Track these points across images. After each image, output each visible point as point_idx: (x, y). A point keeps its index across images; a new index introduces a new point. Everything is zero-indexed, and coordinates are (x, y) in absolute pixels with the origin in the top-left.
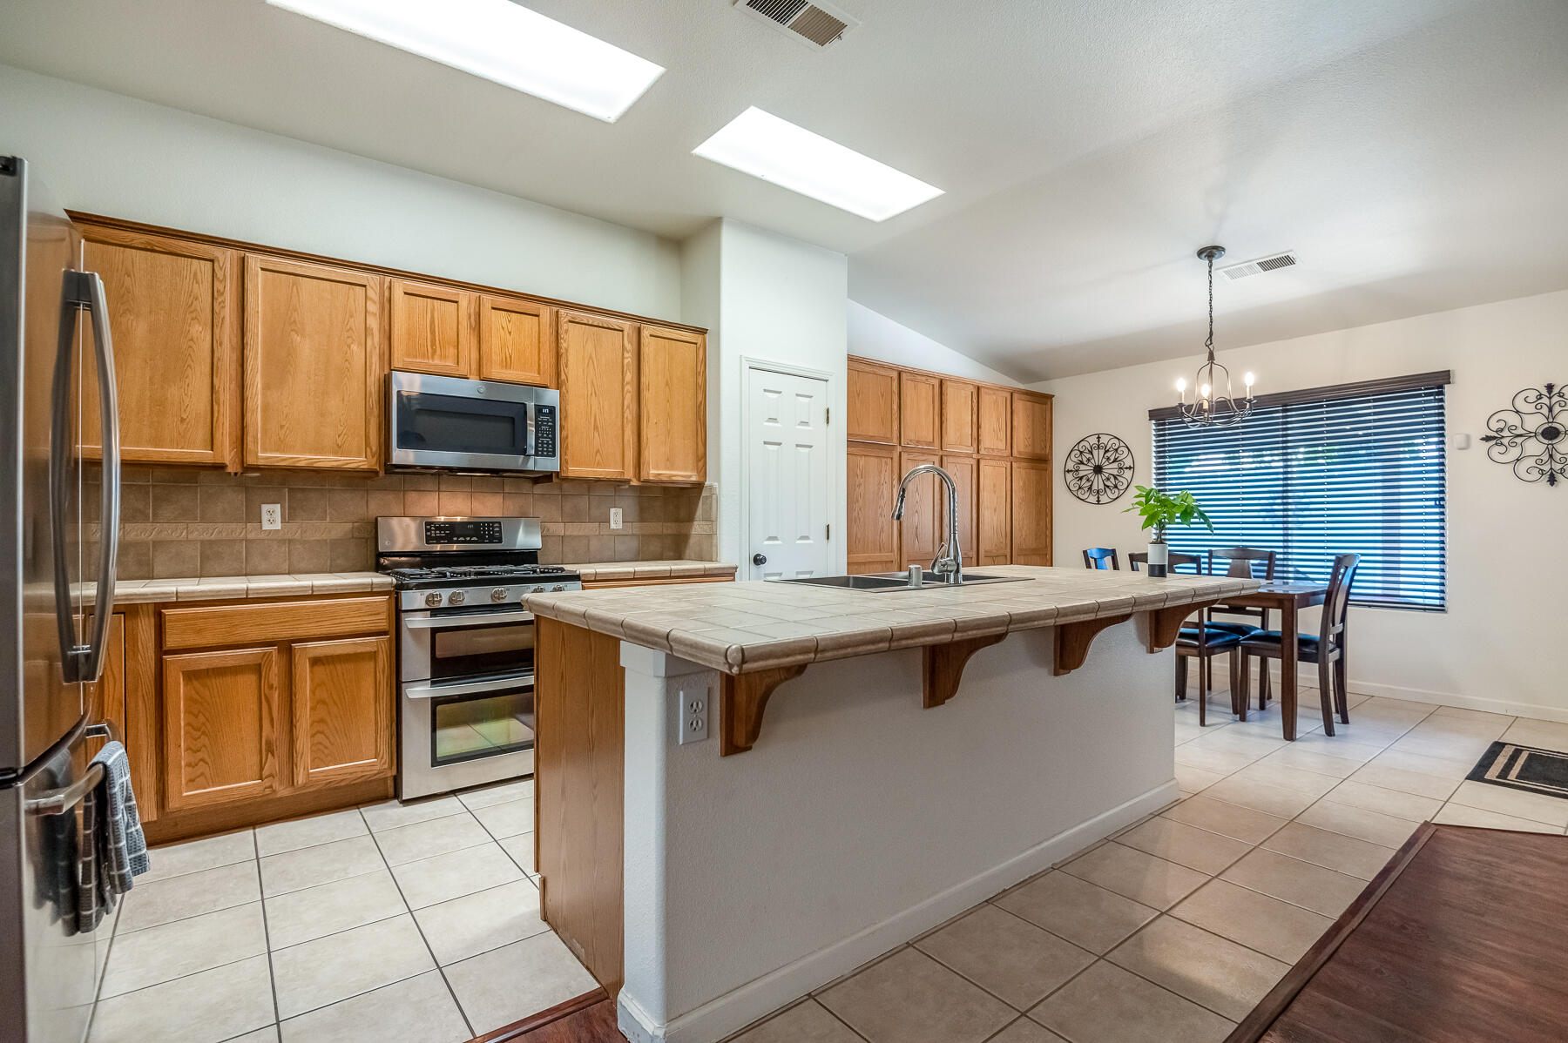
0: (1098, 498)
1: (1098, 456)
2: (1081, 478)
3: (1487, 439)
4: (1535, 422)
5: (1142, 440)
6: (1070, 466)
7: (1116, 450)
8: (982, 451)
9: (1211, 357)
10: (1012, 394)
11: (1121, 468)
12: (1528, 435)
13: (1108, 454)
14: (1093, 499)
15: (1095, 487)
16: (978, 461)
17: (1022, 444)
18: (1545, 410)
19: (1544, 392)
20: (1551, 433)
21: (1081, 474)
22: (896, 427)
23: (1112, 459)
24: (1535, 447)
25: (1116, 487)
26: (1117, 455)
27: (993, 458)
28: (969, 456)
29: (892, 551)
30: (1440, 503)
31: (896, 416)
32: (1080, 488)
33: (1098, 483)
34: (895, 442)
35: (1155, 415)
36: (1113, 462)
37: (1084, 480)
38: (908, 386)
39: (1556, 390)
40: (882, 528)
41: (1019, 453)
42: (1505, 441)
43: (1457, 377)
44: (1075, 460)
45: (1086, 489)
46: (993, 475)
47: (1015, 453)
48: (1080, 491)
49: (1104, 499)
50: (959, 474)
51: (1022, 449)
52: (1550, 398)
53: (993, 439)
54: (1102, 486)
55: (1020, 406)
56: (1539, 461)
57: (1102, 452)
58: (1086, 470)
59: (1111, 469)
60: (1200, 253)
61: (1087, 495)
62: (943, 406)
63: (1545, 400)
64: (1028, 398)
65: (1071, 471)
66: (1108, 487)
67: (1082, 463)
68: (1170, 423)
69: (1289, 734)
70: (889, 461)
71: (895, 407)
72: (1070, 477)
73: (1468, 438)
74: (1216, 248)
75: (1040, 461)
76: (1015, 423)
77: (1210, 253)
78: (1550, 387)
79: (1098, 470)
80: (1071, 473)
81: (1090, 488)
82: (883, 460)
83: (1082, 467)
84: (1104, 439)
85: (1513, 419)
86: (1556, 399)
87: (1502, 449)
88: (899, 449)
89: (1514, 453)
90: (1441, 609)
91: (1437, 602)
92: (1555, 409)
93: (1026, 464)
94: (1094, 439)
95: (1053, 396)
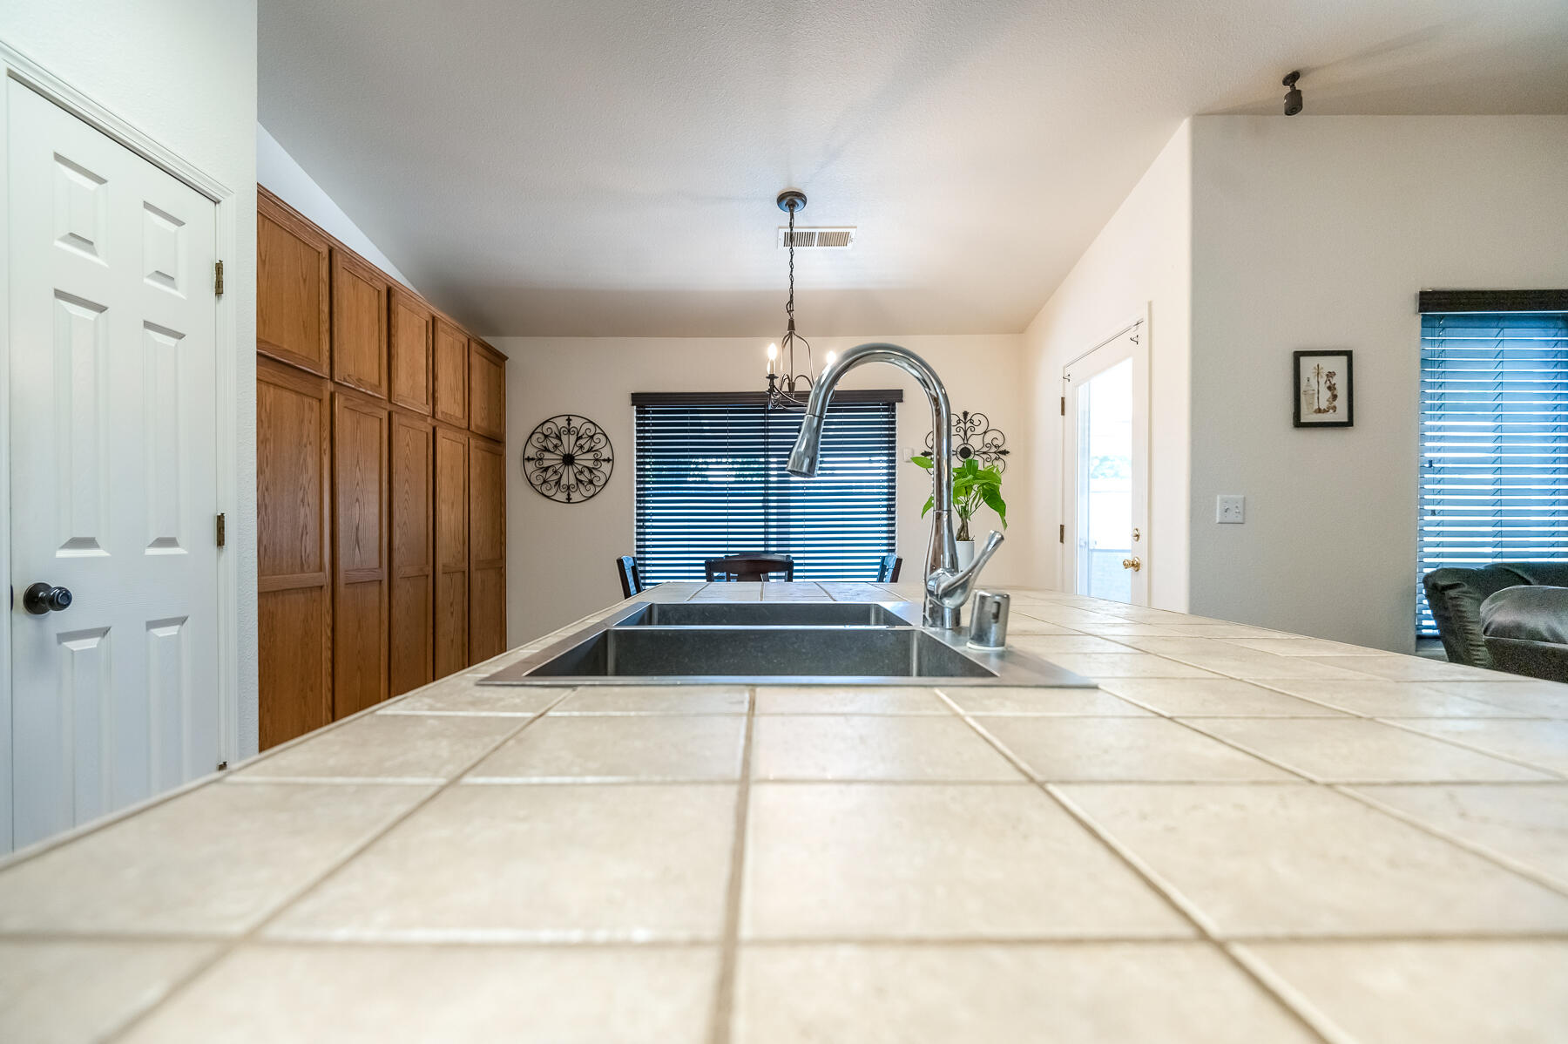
0: (569, 495)
1: (568, 444)
2: (546, 469)
4: (955, 442)
5: (622, 430)
6: (531, 452)
7: (592, 437)
8: (439, 416)
9: (791, 326)
10: (469, 340)
11: (597, 460)
13: (582, 442)
14: (562, 496)
15: (564, 481)
16: (434, 429)
17: (478, 419)
18: (962, 433)
19: (962, 418)
20: (965, 452)
21: (546, 464)
22: (326, 347)
23: (586, 447)
25: (591, 482)
26: (593, 444)
27: (450, 427)
28: (423, 417)
29: (321, 569)
31: (325, 326)
32: (545, 482)
33: (568, 477)
34: (325, 372)
35: (642, 401)
36: (588, 451)
37: (550, 472)
38: (342, 278)
39: (968, 417)
40: (305, 527)
41: (476, 426)
43: (904, 396)
44: (538, 445)
45: (553, 483)
46: (448, 447)
47: (473, 427)
48: (544, 486)
49: (575, 497)
50: (410, 443)
51: (479, 423)
52: (965, 423)
53: (450, 404)
54: (573, 481)
55: (476, 360)
57: (573, 438)
58: (551, 459)
59: (585, 460)
60: (781, 198)
61: (554, 491)
62: (393, 331)
63: (962, 425)
64: (484, 352)
65: (533, 459)
66: (581, 481)
67: (546, 450)
68: (654, 412)
70: (315, 403)
71: (325, 308)
72: (530, 467)
73: (912, 451)
75: (494, 441)
76: (473, 384)
77: (792, 200)
78: (965, 414)
79: (568, 460)
80: (532, 463)
81: (558, 482)
82: (307, 400)
83: (547, 455)
84: (576, 423)
86: (968, 424)
88: (330, 386)
92: (969, 433)
93: (482, 444)
94: (562, 422)
95: (507, 358)
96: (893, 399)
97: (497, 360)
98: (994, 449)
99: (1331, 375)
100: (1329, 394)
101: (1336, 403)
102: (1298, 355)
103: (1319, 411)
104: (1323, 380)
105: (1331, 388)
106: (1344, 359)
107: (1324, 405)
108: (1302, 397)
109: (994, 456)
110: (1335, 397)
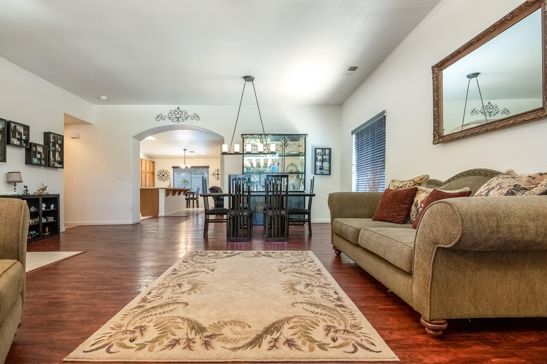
0: (163, 180)
1: (163, 173)
2: (160, 177)
3: (212, 173)
4: (217, 173)
5: (171, 171)
6: (158, 174)
7: (167, 172)
9: (185, 163)
10: (150, 162)
11: (167, 176)
12: (216, 174)
15: (163, 178)
17: (151, 171)
20: (218, 174)
24: (217, 176)
27: (147, 173)
28: (145, 172)
35: (173, 167)
36: (166, 174)
43: (210, 167)
45: (161, 179)
46: (148, 175)
50: (144, 175)
52: (218, 171)
53: (148, 169)
55: (151, 164)
58: (161, 175)
60: (184, 150)
64: (152, 162)
66: (165, 178)
68: (175, 169)
69: (193, 207)
72: (158, 176)
74: (186, 150)
75: (153, 173)
76: (150, 167)
78: (218, 169)
79: (163, 175)
85: (215, 173)
89: (215, 176)
93: (152, 174)
94: (163, 170)
95: (155, 162)
96: (208, 167)
97: (154, 162)
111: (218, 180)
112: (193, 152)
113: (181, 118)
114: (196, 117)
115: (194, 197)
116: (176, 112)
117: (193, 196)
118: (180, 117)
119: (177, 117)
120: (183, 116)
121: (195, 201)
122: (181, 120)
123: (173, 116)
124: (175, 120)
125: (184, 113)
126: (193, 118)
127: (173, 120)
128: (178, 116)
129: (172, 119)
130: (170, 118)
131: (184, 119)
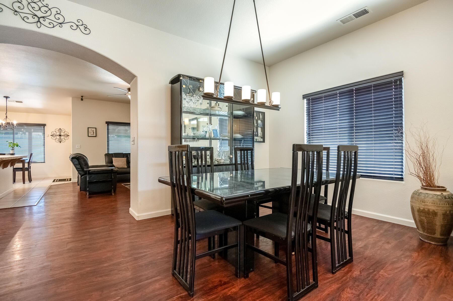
3: (51, 135)
4: (58, 134)
9: (6, 117)
18: (59, 132)
20: (60, 135)
24: (58, 137)
30: (44, 145)
39: (61, 129)
42: (54, 136)
43: (47, 125)
56: (59, 140)
60: (4, 97)
63: (59, 131)
69: (24, 183)
73: (48, 135)
74: (8, 97)
77: (7, 97)
78: (60, 129)
85: (55, 133)
87: (54, 137)
89: (55, 138)
90: (44, 162)
91: (44, 161)
92: (61, 132)
96: (44, 125)
98: (66, 135)
99: (93, 130)
100: (93, 133)
101: (94, 134)
102: (88, 128)
103: (91, 135)
104: (92, 131)
105: (93, 132)
106: (95, 129)
107: (92, 134)
108: (89, 133)
109: (66, 136)
110: (94, 133)
111: (60, 142)
112: (21, 102)
113: (48, 21)
114: (82, 28)
115: (26, 167)
116: (33, 5)
117: (24, 165)
118: (43, 17)
119: (36, 15)
120: (52, 17)
121: (26, 173)
122: (46, 23)
123: (26, 10)
124: (31, 20)
125: (54, 11)
126: (75, 27)
127: (25, 19)
128: (39, 14)
129: (23, 15)
130: (16, 11)
131: (55, 24)
